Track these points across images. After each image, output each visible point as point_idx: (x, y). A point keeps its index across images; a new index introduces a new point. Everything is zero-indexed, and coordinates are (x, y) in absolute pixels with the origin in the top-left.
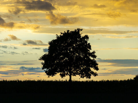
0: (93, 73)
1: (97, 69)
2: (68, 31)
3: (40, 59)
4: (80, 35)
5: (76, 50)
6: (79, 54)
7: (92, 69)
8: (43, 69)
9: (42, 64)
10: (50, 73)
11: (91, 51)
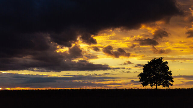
0: (170, 84)
1: (173, 81)
2: (155, 59)
3: (138, 76)
4: (162, 61)
5: (160, 70)
6: (161, 72)
7: (170, 82)
8: (140, 82)
9: (139, 78)
10: (145, 84)
11: (169, 71)
